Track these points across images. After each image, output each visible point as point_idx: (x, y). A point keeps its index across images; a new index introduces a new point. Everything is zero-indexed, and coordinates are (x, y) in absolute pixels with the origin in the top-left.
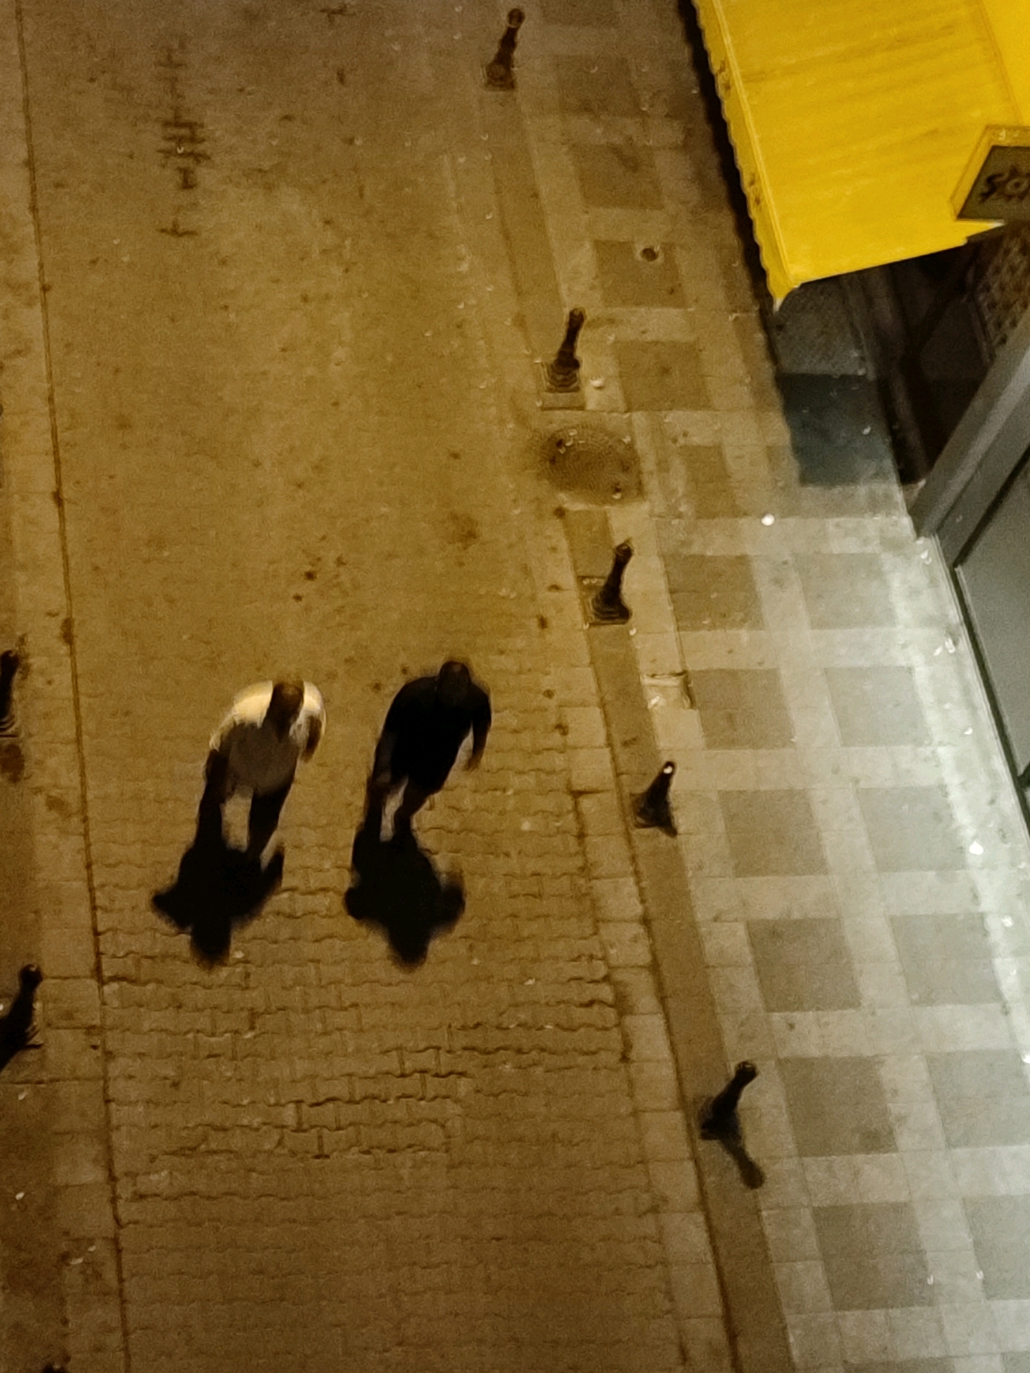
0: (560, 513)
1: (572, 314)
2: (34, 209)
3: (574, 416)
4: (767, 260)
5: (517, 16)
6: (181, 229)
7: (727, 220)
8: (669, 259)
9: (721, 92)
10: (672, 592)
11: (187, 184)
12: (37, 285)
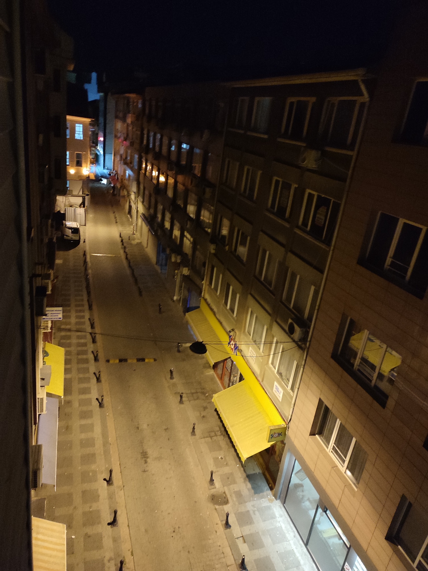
0: (216, 509)
1: (211, 471)
2: (121, 472)
3: (214, 490)
4: (240, 456)
5: (194, 424)
6: (146, 471)
7: (233, 450)
8: (225, 459)
9: (227, 430)
10: (237, 520)
11: (146, 462)
12: (122, 486)
